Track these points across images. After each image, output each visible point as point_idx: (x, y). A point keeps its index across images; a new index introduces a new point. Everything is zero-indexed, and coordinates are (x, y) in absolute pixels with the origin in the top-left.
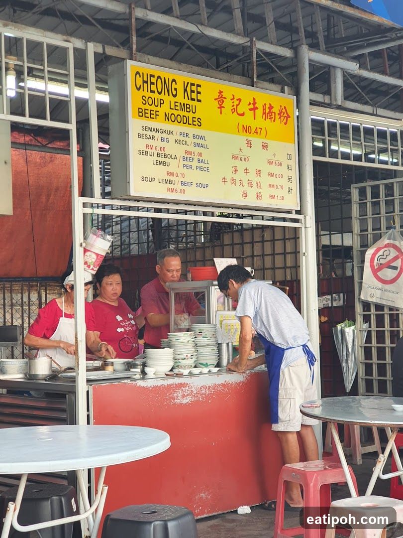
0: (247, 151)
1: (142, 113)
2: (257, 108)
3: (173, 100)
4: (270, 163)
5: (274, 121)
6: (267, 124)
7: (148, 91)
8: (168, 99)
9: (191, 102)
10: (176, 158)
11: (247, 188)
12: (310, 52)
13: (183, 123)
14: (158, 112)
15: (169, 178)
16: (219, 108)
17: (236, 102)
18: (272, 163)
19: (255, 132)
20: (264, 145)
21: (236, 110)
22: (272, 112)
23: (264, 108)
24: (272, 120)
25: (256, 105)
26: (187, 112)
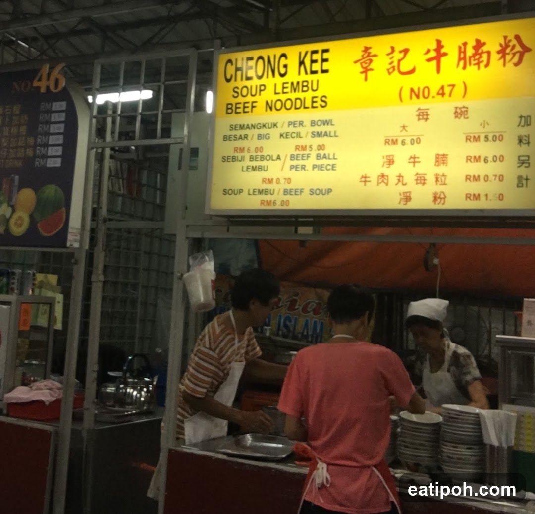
0: (417, 127)
1: (231, 109)
2: (445, 54)
3: (279, 80)
4: (472, 139)
5: (487, 66)
6: (466, 75)
7: (242, 80)
8: (271, 82)
9: (310, 77)
10: (279, 158)
11: (411, 186)
13: (296, 108)
14: (256, 102)
15: (264, 186)
16: (362, 73)
17: (397, 56)
18: (476, 139)
19: (438, 94)
20: (459, 110)
21: (396, 68)
22: (483, 52)
23: (462, 50)
24: (482, 65)
25: (443, 50)
26: (303, 91)
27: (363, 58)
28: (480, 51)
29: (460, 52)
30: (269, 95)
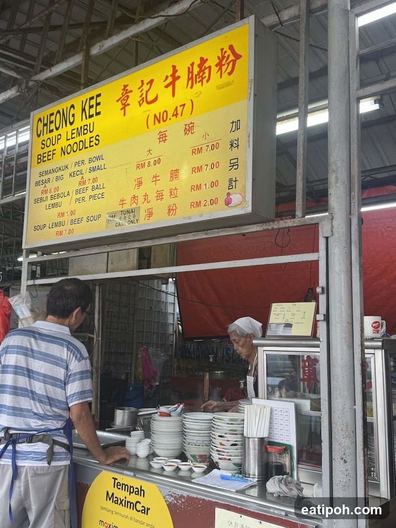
0: (159, 149)
3: (71, 128)
5: (208, 81)
8: (65, 130)
9: (89, 121)
10: (68, 194)
11: (153, 203)
13: (80, 150)
14: (55, 150)
17: (146, 87)
18: (200, 151)
19: (173, 115)
20: (187, 127)
21: (145, 99)
22: (205, 68)
23: (190, 71)
24: (205, 81)
25: (177, 75)
26: (84, 134)
27: (123, 96)
28: (203, 68)
29: (189, 72)
30: (63, 143)
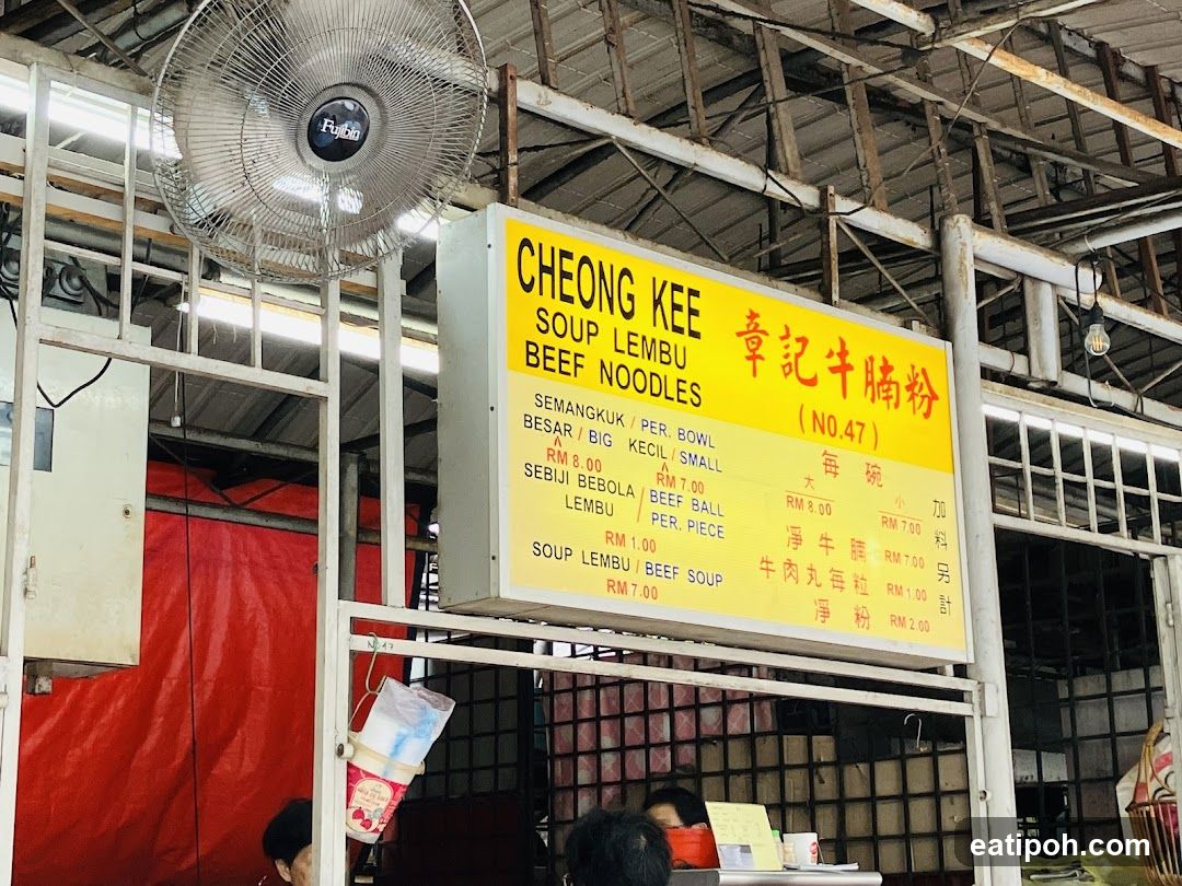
0: (825, 486)
1: (535, 356)
2: (850, 368)
3: (625, 326)
4: (889, 522)
5: (897, 405)
6: (875, 412)
7: (553, 297)
8: (609, 321)
10: (630, 493)
11: (827, 591)
12: (977, 233)
13: (653, 394)
14: (582, 356)
15: (611, 550)
16: (748, 358)
17: (794, 346)
18: (893, 524)
19: (846, 433)
20: (871, 470)
21: (793, 368)
22: (891, 381)
23: (869, 368)
25: (848, 360)
26: (662, 362)
27: (749, 331)
28: (888, 378)
29: (867, 370)
